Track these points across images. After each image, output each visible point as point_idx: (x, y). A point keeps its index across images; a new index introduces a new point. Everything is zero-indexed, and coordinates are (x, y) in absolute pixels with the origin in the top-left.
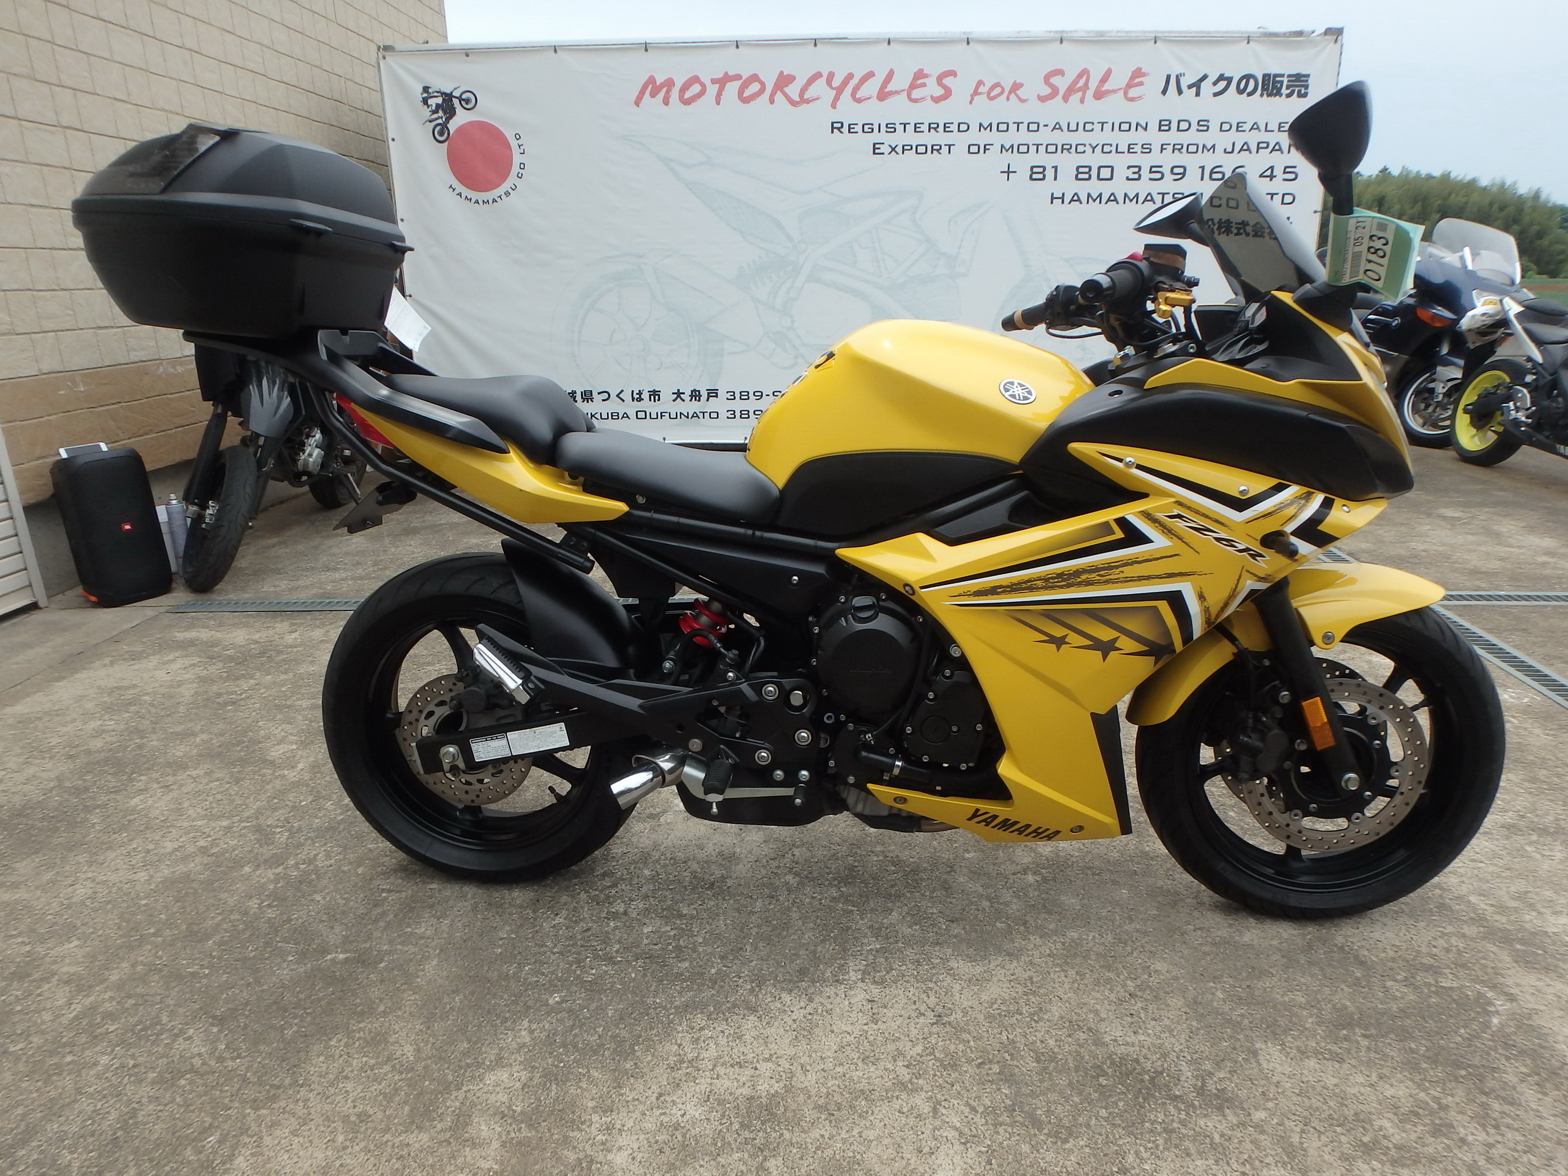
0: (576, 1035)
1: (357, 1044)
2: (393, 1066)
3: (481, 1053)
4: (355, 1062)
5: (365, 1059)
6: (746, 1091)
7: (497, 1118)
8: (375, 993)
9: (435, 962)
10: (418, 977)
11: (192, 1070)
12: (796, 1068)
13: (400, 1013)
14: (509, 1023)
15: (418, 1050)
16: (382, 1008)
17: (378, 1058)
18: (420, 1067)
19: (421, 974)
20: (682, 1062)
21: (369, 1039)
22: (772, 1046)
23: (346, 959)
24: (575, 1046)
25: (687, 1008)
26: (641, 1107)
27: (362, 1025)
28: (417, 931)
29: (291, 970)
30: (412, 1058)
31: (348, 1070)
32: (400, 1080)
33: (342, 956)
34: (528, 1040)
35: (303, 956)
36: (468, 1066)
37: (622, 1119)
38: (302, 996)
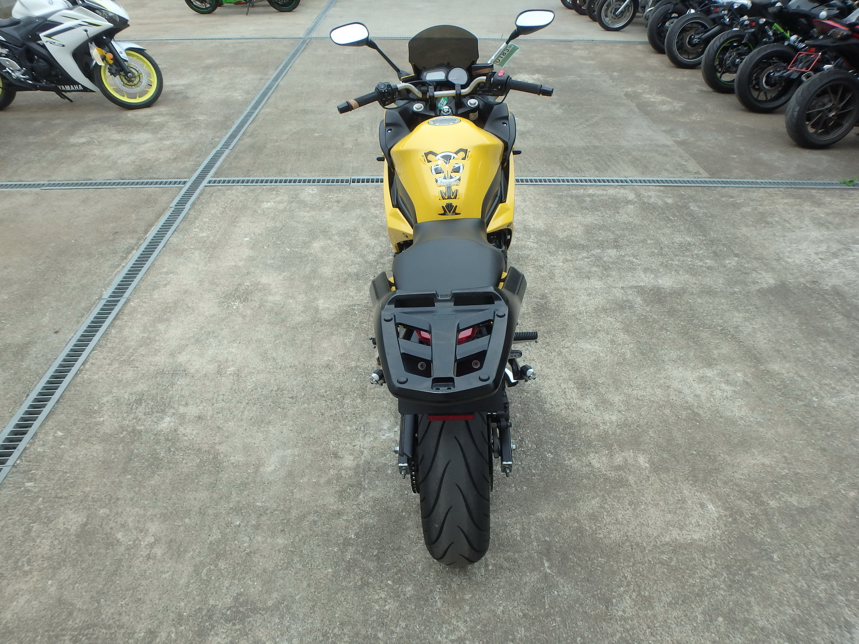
0: (567, 443)
1: (599, 525)
2: (605, 504)
3: (587, 473)
4: (608, 521)
5: (605, 517)
6: (575, 390)
7: (613, 457)
8: (567, 533)
9: (540, 514)
10: (552, 517)
11: (639, 594)
12: (561, 378)
13: (576, 515)
14: (569, 468)
15: (593, 498)
16: (576, 524)
17: (603, 512)
18: (601, 494)
19: (549, 517)
20: (569, 408)
21: (594, 522)
22: (553, 385)
23: (547, 561)
24: (572, 442)
25: (543, 411)
26: (592, 416)
27: (588, 528)
28: (518, 534)
29: (564, 587)
30: (598, 498)
31: (613, 521)
32: (610, 498)
33: (546, 564)
34: (574, 459)
35: (551, 587)
36: (594, 475)
37: (599, 420)
38: (579, 569)
